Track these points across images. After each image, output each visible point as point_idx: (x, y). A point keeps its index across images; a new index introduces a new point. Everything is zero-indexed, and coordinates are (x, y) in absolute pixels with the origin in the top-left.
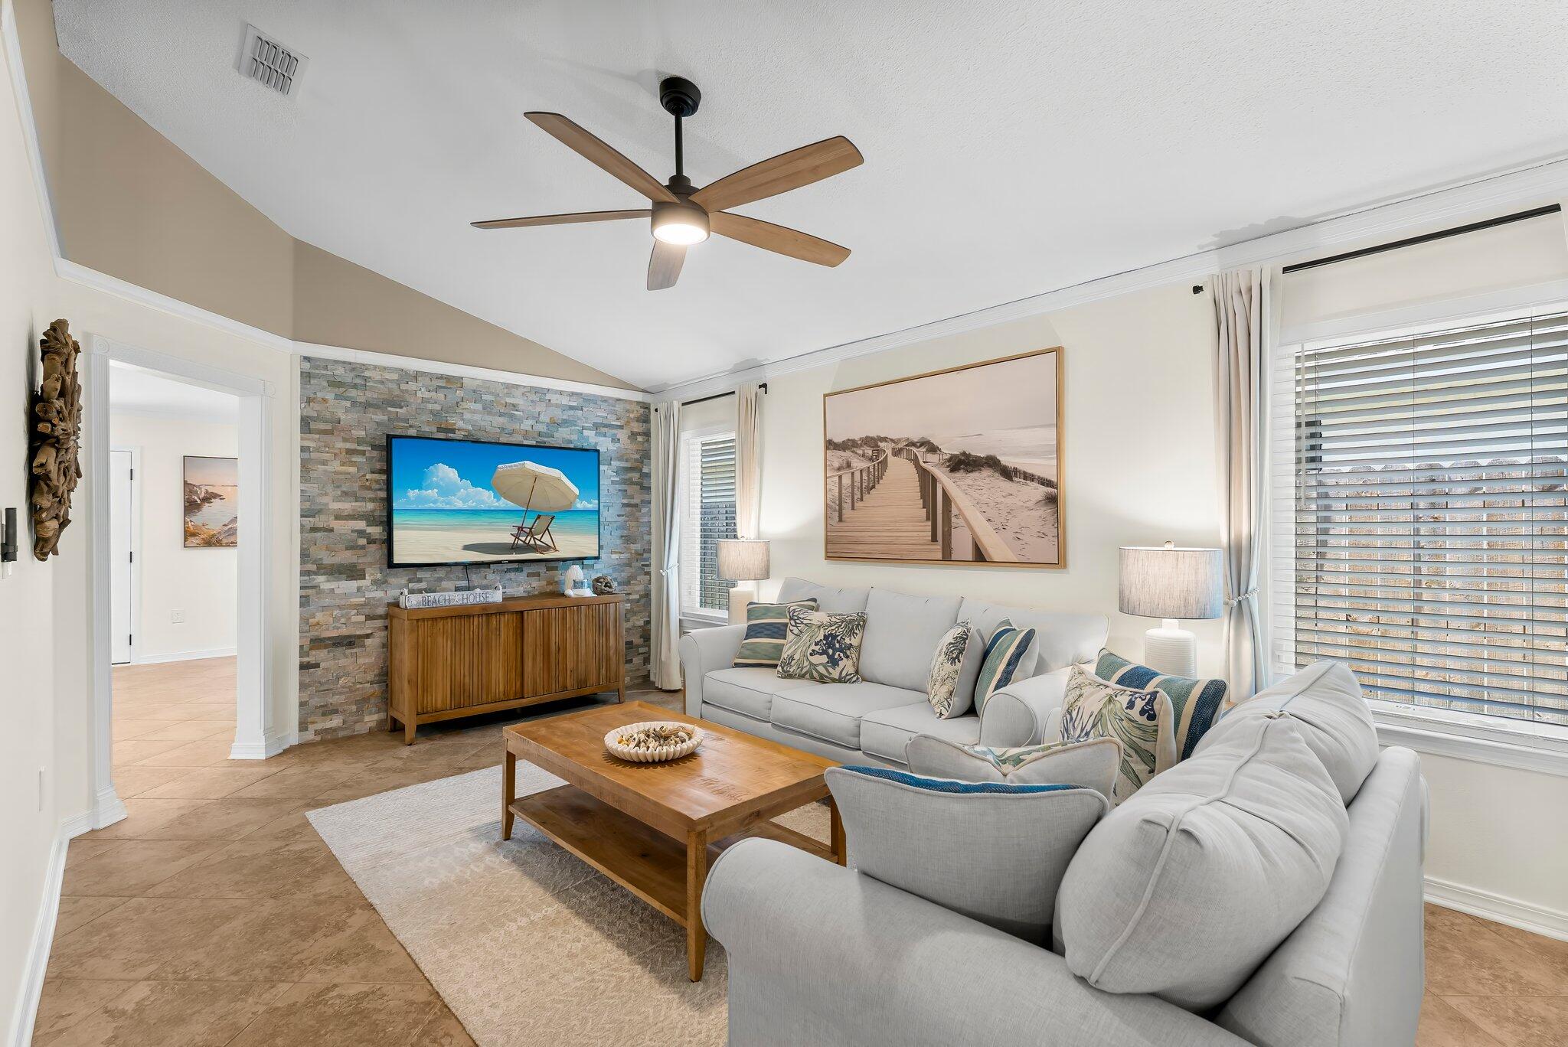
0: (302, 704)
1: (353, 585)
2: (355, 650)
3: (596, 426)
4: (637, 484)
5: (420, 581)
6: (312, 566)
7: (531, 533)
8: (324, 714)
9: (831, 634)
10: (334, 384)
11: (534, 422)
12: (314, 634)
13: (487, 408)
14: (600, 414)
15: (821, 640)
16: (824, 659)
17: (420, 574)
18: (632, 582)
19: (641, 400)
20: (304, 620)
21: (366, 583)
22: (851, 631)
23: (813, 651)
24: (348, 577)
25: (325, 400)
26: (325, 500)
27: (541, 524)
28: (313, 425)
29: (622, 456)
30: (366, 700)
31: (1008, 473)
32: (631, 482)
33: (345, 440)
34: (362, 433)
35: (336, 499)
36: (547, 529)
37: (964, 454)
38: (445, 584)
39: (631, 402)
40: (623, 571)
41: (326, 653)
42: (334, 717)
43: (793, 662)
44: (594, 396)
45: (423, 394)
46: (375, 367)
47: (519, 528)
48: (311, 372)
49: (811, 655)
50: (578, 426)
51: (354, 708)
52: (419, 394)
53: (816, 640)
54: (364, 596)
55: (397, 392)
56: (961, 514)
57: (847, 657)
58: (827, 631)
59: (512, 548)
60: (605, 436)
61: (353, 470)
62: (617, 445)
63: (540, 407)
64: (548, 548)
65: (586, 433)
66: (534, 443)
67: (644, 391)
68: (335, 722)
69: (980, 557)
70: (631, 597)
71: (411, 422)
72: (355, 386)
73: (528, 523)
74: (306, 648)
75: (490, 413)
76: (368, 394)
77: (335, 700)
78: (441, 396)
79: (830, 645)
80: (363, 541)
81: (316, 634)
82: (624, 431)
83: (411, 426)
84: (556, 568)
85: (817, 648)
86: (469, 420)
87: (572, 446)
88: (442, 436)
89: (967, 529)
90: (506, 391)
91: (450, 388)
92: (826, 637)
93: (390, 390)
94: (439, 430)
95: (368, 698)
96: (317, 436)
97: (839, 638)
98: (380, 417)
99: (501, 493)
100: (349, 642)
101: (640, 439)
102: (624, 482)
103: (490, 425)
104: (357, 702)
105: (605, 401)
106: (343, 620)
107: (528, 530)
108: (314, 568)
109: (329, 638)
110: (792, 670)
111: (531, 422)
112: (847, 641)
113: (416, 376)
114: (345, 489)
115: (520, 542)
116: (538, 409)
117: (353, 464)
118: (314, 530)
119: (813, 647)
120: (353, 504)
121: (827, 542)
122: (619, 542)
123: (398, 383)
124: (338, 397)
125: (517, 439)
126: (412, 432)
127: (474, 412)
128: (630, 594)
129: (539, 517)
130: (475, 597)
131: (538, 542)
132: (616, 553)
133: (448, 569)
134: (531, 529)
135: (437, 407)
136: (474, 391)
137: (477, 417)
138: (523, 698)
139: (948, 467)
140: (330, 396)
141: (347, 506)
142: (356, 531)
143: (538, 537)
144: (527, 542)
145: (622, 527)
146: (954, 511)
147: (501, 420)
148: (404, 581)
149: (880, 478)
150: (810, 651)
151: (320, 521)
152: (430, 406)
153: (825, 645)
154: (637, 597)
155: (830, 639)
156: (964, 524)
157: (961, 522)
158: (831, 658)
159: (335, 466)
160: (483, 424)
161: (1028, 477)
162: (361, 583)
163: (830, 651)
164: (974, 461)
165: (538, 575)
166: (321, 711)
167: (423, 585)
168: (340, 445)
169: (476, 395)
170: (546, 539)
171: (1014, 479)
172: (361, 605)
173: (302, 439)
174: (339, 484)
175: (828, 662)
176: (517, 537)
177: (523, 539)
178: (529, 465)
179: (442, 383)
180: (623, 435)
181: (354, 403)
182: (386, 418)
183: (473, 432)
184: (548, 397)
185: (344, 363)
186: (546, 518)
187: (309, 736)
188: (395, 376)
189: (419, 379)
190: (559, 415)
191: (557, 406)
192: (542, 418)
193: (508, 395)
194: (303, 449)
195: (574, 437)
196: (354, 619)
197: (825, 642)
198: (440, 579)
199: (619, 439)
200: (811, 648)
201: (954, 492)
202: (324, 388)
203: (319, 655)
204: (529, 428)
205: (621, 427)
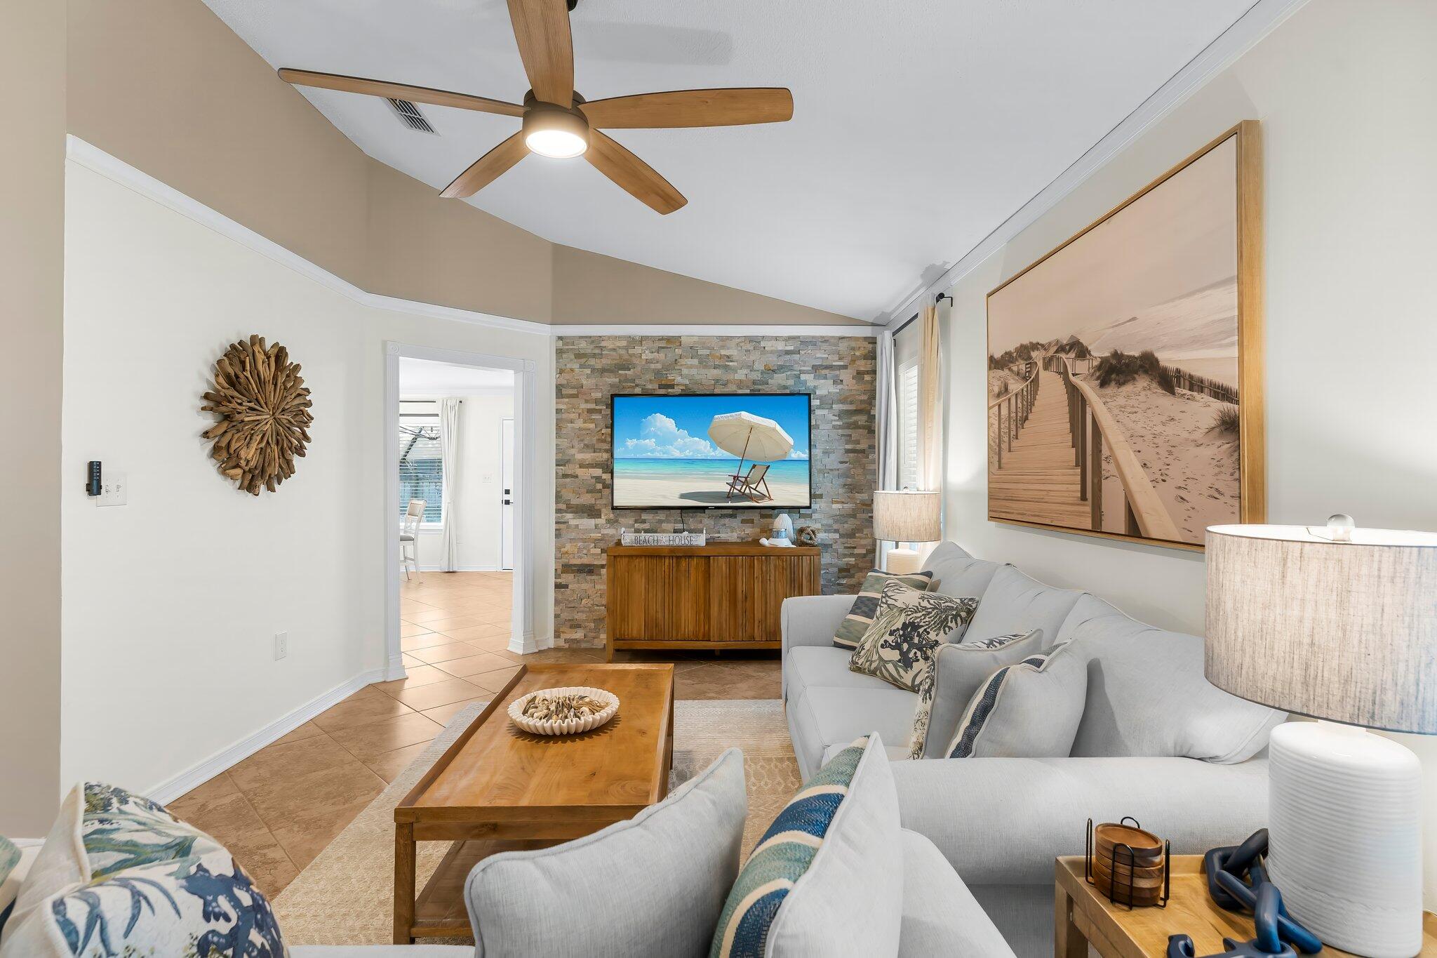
0: (556, 616)
1: (591, 523)
2: (593, 577)
3: (815, 368)
4: (863, 427)
5: (644, 522)
6: (565, 506)
7: (746, 483)
8: (571, 627)
9: (913, 623)
10: (579, 356)
11: (749, 371)
12: (565, 560)
13: (703, 362)
14: (820, 355)
15: (898, 629)
16: (895, 655)
17: (644, 516)
18: (857, 535)
19: (869, 335)
20: (558, 549)
21: (601, 521)
22: (942, 622)
23: (886, 641)
24: (588, 515)
25: (572, 370)
26: (573, 451)
27: (756, 474)
28: (565, 391)
29: (846, 398)
30: (601, 620)
31: (1169, 381)
32: (855, 426)
33: (587, 401)
34: (599, 395)
35: (580, 451)
36: (762, 478)
37: (1116, 355)
38: (664, 526)
39: (857, 339)
40: (846, 522)
41: (573, 577)
42: (579, 630)
43: (863, 652)
44: (813, 337)
45: (647, 355)
46: (609, 337)
47: (735, 477)
48: (564, 348)
49: (882, 646)
50: (796, 371)
51: (592, 625)
52: (644, 357)
53: (892, 629)
54: (600, 533)
55: (626, 357)
56: (1112, 457)
57: (926, 659)
58: (909, 618)
59: (728, 497)
60: (825, 378)
61: (592, 426)
62: (840, 387)
63: (755, 356)
64: (763, 497)
65: (803, 377)
66: (748, 391)
67: (873, 325)
68: (579, 634)
69: (1134, 531)
70: (856, 551)
71: (637, 382)
72: (594, 356)
73: (744, 473)
74: (559, 572)
75: (706, 367)
76: (604, 361)
77: (580, 616)
78: (661, 356)
79: (907, 638)
80: (599, 486)
81: (566, 560)
82: (849, 371)
83: (637, 385)
84: (770, 516)
85: (890, 639)
86: (688, 374)
87: (788, 391)
88: (662, 391)
89: (1119, 480)
90: (721, 343)
91: (670, 348)
92: (905, 626)
93: (621, 356)
94: (661, 387)
95: (603, 619)
96: (567, 400)
97: (921, 630)
98: (612, 380)
99: (718, 442)
100: (588, 570)
101: (867, 378)
102: (848, 426)
103: (706, 377)
104: (595, 621)
105: (826, 341)
106: (585, 552)
107: (743, 480)
108: (563, 507)
109: (575, 565)
110: (860, 662)
111: (745, 371)
112: (932, 636)
113: (643, 339)
114: (586, 443)
115: (735, 491)
116: (752, 358)
117: (592, 421)
118: (565, 476)
119: (887, 637)
120: (592, 454)
121: (991, 497)
122: (841, 491)
123: (626, 348)
124: (582, 366)
125: (731, 388)
126: (638, 390)
127: (691, 367)
128: (855, 548)
129: (754, 466)
130: (682, 539)
131: (753, 491)
132: (838, 502)
133: (667, 512)
134: (746, 478)
135: (659, 366)
136: (691, 348)
137: (694, 371)
138: (710, 641)
139: (1097, 379)
140: (576, 366)
141: (588, 456)
142: (594, 477)
143: (754, 486)
144: (742, 491)
145: (846, 475)
146: (1105, 451)
147: (716, 372)
148: (631, 521)
149: (1032, 404)
150: (882, 642)
151: (568, 469)
152: (653, 366)
153: (900, 636)
154: (864, 551)
155: (910, 627)
156: (1116, 473)
157: (1113, 470)
158: (904, 655)
159: (579, 424)
160: (700, 377)
161: (1197, 385)
162: (598, 521)
163: (905, 646)
164: (1127, 365)
165: (752, 521)
166: (568, 624)
167: (646, 526)
168: (584, 406)
169: (692, 350)
170: (761, 488)
171: (1178, 390)
172: (599, 540)
173: (557, 403)
174: (582, 438)
175: (899, 661)
176: (732, 486)
177: (739, 488)
178: (745, 415)
179: (663, 344)
180: (846, 376)
181: (593, 370)
182: (617, 380)
183: (690, 386)
184: (763, 344)
185: (586, 337)
186: (763, 468)
187: (561, 643)
188: (624, 343)
189: (644, 342)
190: (774, 361)
191: (772, 352)
192: (756, 366)
193: (723, 347)
194: (558, 411)
195: (791, 382)
196: (594, 551)
197: (901, 632)
198: (661, 522)
199: (842, 381)
200: (884, 638)
201: (1106, 421)
202: (571, 360)
203: (567, 578)
204: (743, 378)
205: (845, 367)
